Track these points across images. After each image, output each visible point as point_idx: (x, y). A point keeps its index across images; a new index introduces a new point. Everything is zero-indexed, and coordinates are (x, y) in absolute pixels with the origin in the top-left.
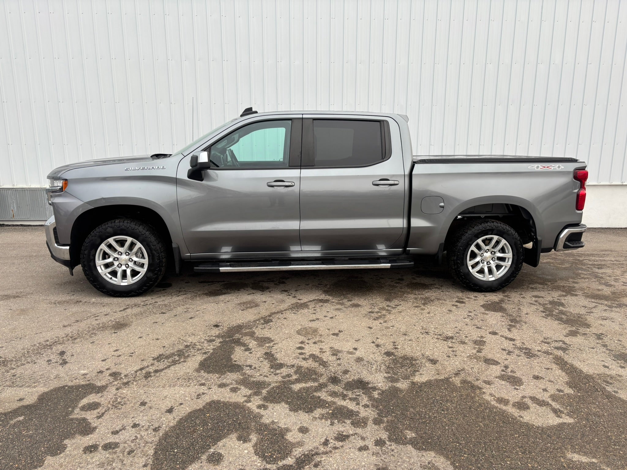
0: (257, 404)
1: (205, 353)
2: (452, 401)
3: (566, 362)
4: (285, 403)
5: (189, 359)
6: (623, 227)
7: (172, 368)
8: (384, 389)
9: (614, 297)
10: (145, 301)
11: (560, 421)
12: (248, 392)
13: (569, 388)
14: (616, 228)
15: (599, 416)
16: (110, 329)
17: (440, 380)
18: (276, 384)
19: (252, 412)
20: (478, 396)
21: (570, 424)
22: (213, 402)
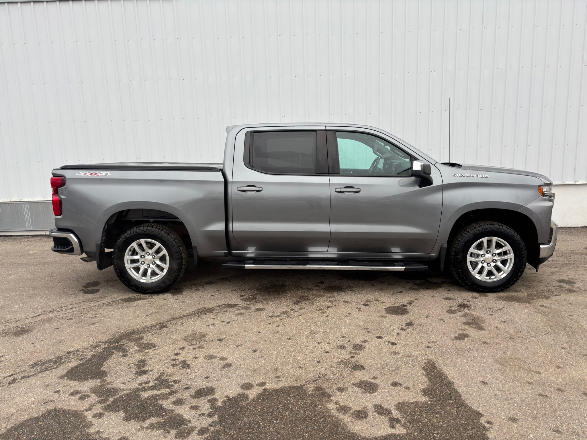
0: (95, 412)
1: (82, 359)
2: (292, 410)
3: (436, 367)
4: (123, 411)
5: (63, 365)
6: (579, 226)
7: (40, 375)
8: (231, 396)
9: (528, 298)
10: (62, 307)
11: (390, 431)
12: (95, 399)
13: (421, 396)
14: (572, 227)
15: (436, 428)
16: (11, 335)
17: (295, 387)
18: (128, 392)
19: (85, 421)
20: (322, 405)
21: (400, 435)
22: (55, 410)
